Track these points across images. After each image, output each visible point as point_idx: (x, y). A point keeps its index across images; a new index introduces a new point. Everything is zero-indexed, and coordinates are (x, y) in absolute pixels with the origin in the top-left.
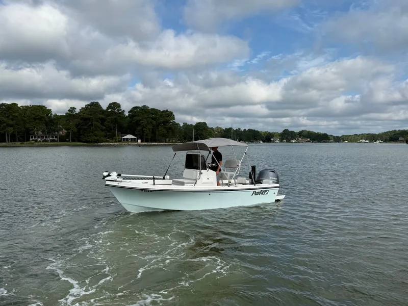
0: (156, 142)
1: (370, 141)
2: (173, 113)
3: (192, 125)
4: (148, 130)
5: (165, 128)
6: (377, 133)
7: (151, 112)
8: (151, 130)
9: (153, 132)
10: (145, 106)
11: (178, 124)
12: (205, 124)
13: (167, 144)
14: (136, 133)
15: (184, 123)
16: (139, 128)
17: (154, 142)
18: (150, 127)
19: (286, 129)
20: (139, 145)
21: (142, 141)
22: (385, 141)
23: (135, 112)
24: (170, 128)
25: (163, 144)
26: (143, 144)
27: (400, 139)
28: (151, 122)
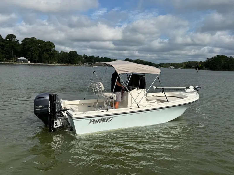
0: (41, 63)
1: (175, 67)
2: (54, 44)
3: (67, 53)
4: (36, 54)
5: (48, 53)
6: (180, 63)
7: (38, 42)
8: (38, 55)
9: (40, 56)
10: (33, 38)
11: (57, 52)
12: (76, 52)
13: (49, 64)
14: (27, 56)
15: (61, 51)
16: (29, 53)
17: (40, 63)
18: (38, 52)
19: (127, 58)
20: (29, 65)
21: (31, 62)
22: (184, 68)
23: (27, 42)
24: (52, 54)
25: (46, 64)
26: (32, 64)
27: (193, 66)
28: (38, 49)
